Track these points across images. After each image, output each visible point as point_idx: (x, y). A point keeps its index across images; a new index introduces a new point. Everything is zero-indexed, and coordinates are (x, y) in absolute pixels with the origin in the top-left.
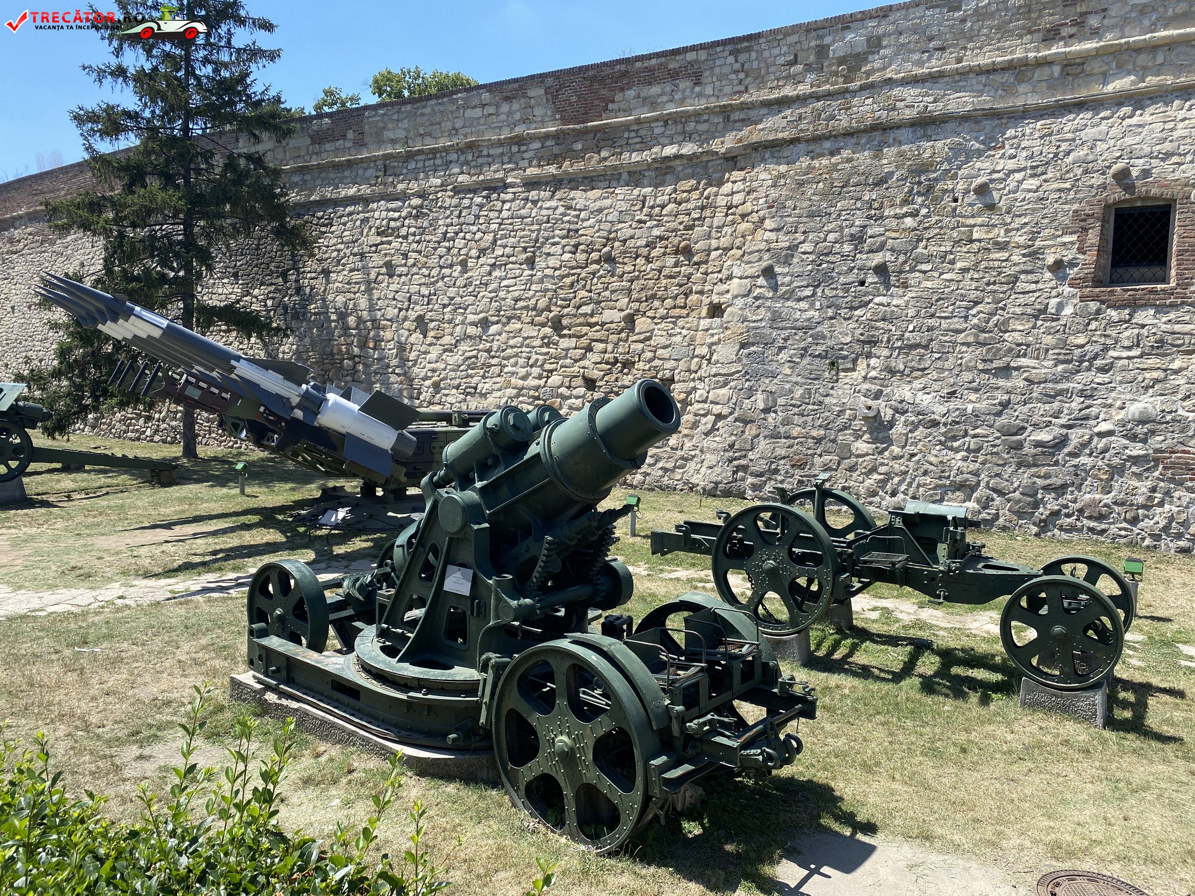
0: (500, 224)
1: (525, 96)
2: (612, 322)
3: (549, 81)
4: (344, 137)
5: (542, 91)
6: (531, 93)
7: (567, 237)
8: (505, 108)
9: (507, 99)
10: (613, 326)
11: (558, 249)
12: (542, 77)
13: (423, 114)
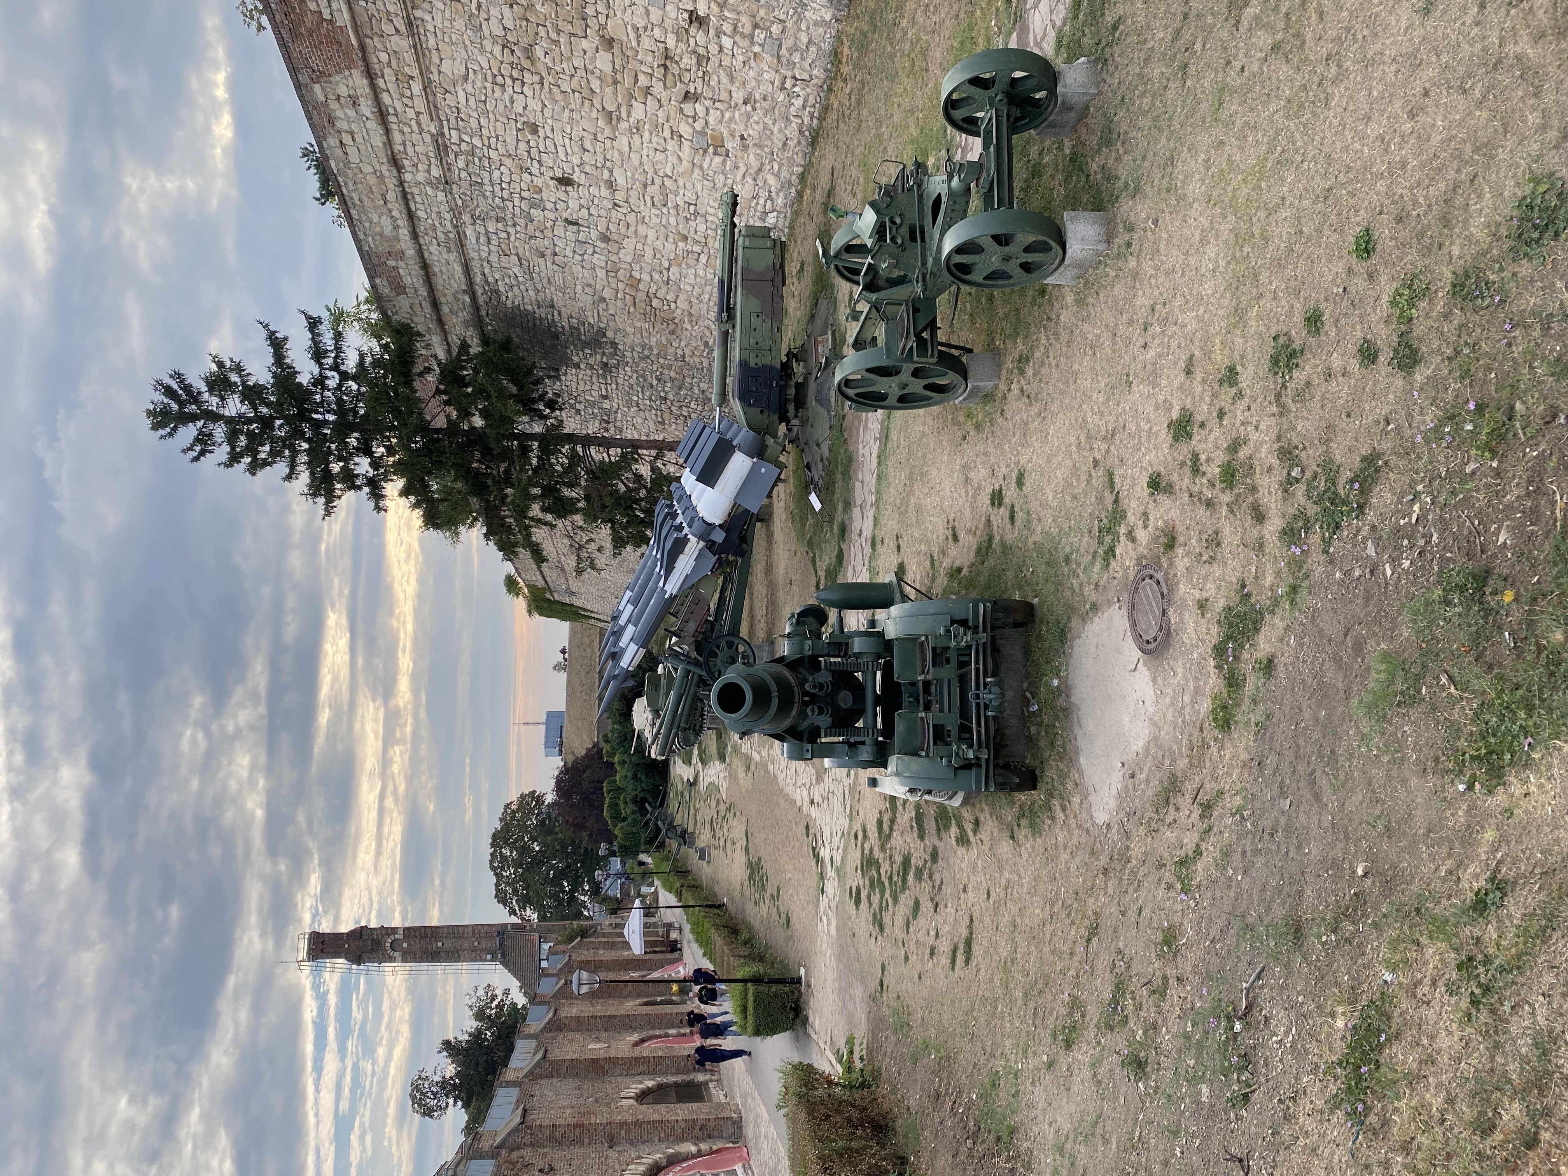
0: (489, 147)
1: (326, 104)
2: (614, 63)
3: (304, 78)
4: (396, 268)
5: (317, 88)
6: (321, 98)
7: (503, 86)
8: (342, 125)
9: (331, 121)
10: (618, 62)
11: (519, 98)
12: (298, 86)
13: (360, 200)
